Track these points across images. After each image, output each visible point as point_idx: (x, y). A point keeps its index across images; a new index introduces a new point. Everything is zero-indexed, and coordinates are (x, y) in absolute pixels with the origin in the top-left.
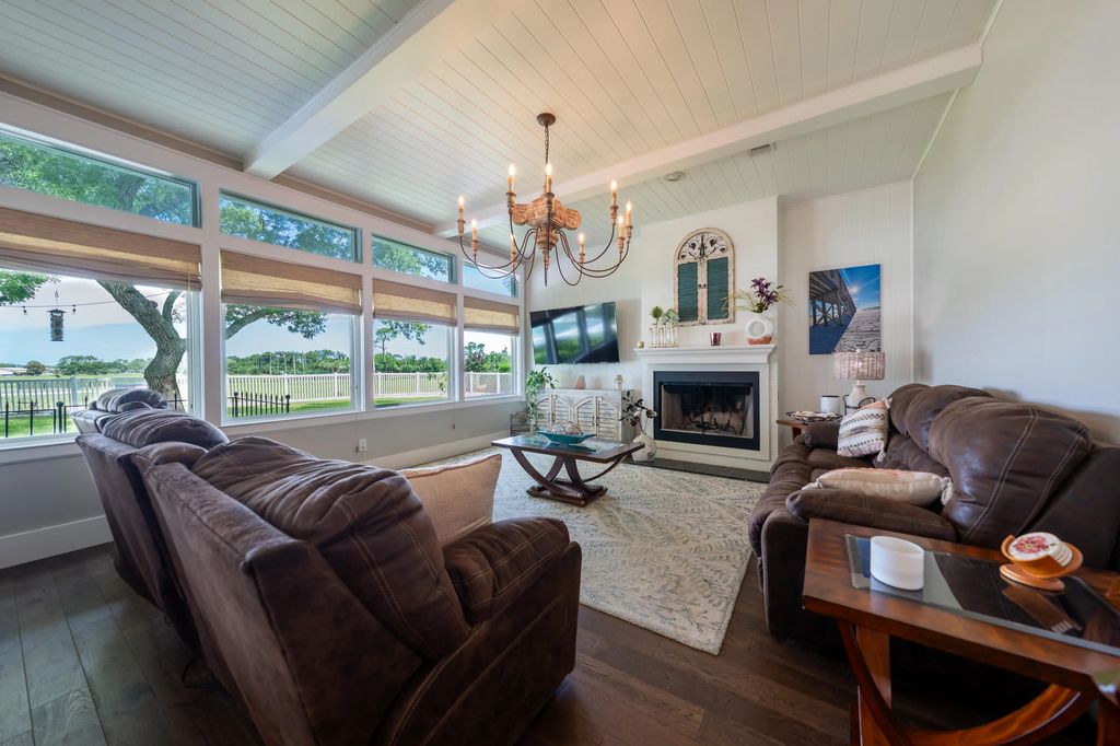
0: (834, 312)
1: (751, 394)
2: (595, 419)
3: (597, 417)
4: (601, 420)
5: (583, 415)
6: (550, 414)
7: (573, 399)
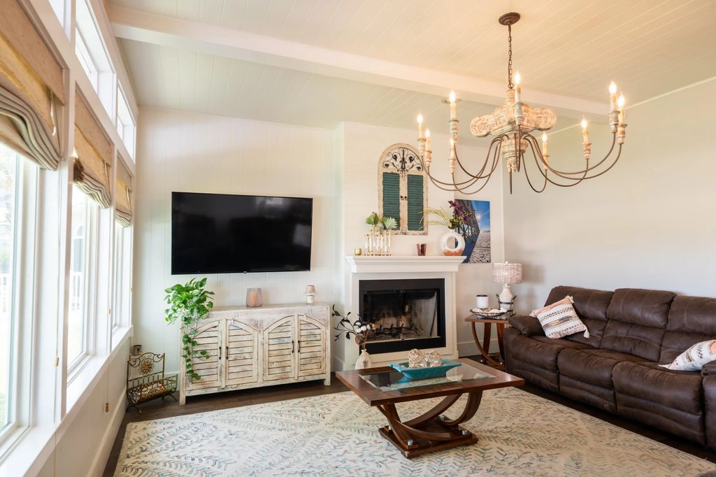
0: (469, 232)
1: (435, 298)
2: (296, 344)
3: (299, 342)
4: (303, 344)
5: (276, 341)
6: (220, 348)
7: (262, 322)
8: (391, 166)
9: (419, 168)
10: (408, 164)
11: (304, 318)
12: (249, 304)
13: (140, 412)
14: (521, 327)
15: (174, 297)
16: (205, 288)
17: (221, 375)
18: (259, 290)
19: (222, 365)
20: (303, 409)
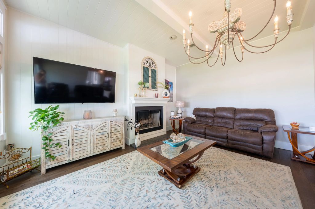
1: (159, 113)
2: (110, 134)
3: (111, 133)
4: (112, 134)
5: (100, 134)
6: (68, 140)
7: (92, 126)
8: (146, 64)
9: (155, 67)
10: (152, 65)
11: (113, 123)
12: (85, 118)
13: (8, 187)
14: (188, 121)
15: (36, 116)
16: (58, 111)
17: (69, 154)
18: (90, 111)
19: (69, 149)
20: (116, 165)
